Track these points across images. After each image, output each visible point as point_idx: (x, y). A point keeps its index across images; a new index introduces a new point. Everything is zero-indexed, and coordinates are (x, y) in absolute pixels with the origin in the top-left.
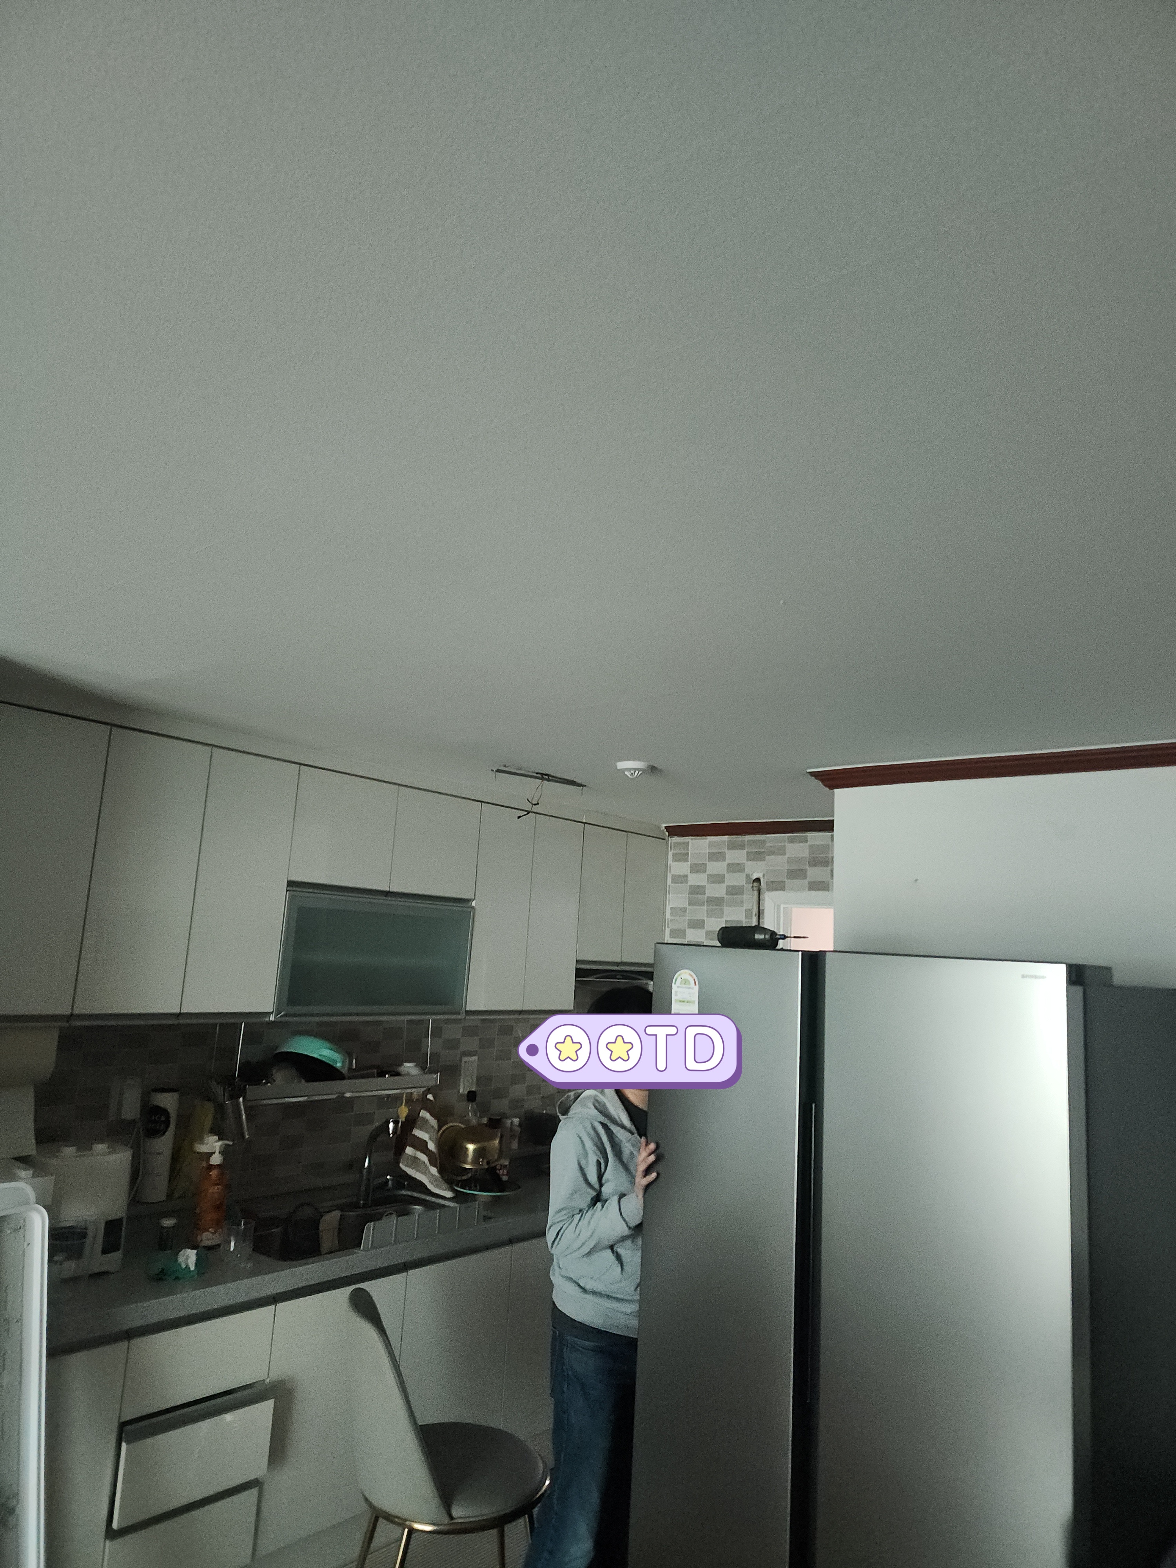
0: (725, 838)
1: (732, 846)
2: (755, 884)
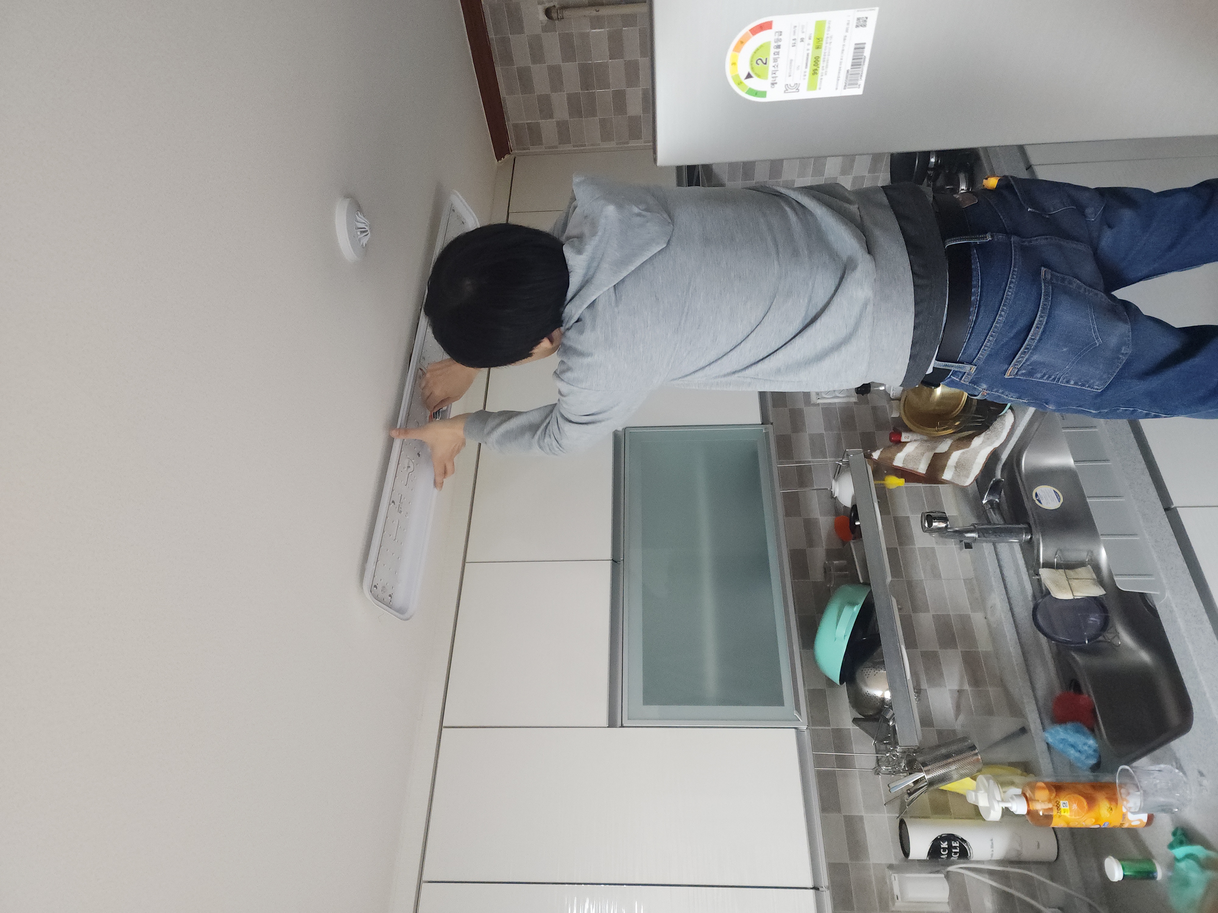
0: (498, 70)
1: (508, 59)
2: (554, 15)
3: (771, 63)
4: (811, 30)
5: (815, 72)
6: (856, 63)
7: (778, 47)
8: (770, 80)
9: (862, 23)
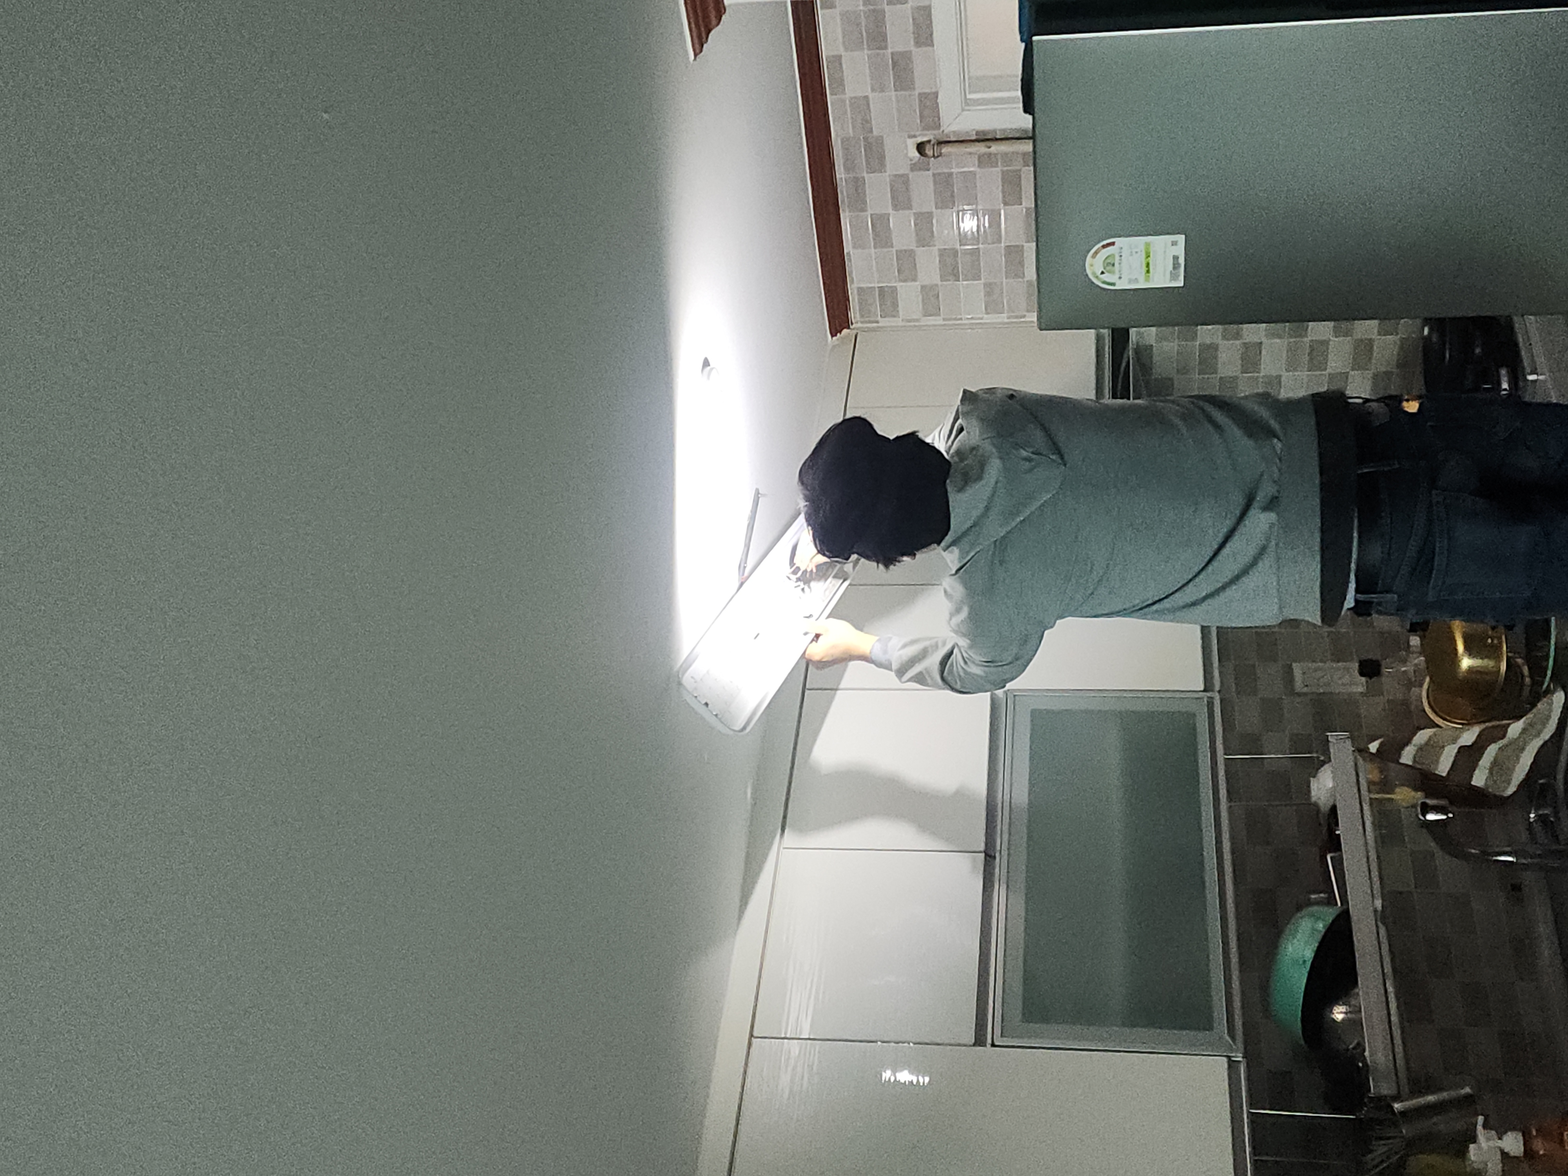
2: (929, 152)
3: (1117, 265)
4: (1142, 247)
5: (1148, 272)
6: (1176, 266)
7: (1121, 256)
8: (1117, 276)
9: (1174, 243)
